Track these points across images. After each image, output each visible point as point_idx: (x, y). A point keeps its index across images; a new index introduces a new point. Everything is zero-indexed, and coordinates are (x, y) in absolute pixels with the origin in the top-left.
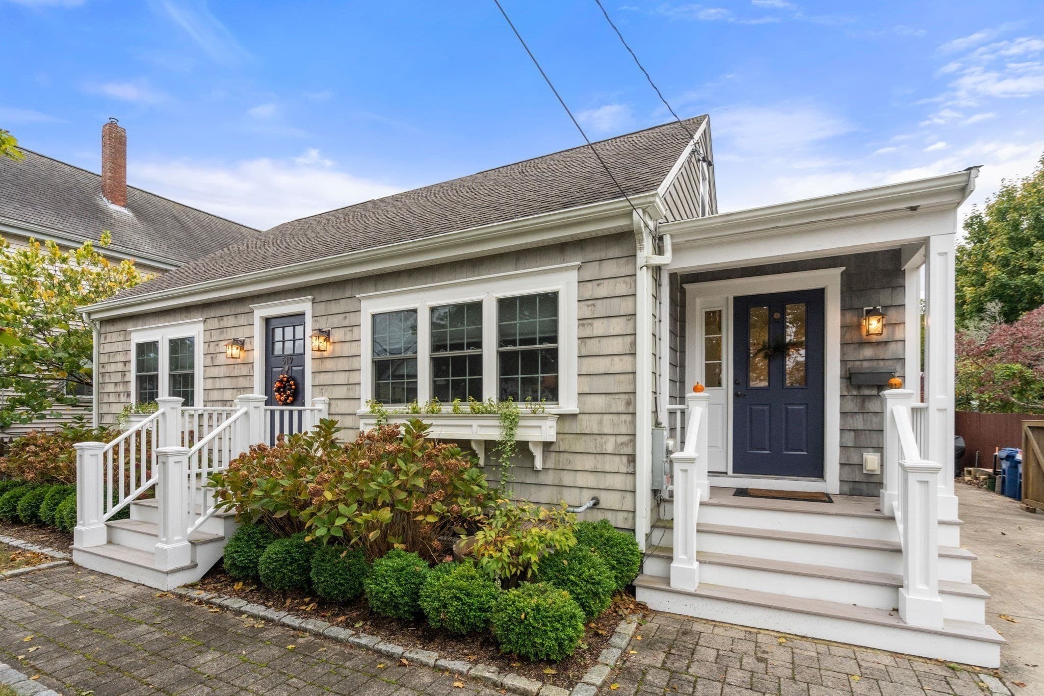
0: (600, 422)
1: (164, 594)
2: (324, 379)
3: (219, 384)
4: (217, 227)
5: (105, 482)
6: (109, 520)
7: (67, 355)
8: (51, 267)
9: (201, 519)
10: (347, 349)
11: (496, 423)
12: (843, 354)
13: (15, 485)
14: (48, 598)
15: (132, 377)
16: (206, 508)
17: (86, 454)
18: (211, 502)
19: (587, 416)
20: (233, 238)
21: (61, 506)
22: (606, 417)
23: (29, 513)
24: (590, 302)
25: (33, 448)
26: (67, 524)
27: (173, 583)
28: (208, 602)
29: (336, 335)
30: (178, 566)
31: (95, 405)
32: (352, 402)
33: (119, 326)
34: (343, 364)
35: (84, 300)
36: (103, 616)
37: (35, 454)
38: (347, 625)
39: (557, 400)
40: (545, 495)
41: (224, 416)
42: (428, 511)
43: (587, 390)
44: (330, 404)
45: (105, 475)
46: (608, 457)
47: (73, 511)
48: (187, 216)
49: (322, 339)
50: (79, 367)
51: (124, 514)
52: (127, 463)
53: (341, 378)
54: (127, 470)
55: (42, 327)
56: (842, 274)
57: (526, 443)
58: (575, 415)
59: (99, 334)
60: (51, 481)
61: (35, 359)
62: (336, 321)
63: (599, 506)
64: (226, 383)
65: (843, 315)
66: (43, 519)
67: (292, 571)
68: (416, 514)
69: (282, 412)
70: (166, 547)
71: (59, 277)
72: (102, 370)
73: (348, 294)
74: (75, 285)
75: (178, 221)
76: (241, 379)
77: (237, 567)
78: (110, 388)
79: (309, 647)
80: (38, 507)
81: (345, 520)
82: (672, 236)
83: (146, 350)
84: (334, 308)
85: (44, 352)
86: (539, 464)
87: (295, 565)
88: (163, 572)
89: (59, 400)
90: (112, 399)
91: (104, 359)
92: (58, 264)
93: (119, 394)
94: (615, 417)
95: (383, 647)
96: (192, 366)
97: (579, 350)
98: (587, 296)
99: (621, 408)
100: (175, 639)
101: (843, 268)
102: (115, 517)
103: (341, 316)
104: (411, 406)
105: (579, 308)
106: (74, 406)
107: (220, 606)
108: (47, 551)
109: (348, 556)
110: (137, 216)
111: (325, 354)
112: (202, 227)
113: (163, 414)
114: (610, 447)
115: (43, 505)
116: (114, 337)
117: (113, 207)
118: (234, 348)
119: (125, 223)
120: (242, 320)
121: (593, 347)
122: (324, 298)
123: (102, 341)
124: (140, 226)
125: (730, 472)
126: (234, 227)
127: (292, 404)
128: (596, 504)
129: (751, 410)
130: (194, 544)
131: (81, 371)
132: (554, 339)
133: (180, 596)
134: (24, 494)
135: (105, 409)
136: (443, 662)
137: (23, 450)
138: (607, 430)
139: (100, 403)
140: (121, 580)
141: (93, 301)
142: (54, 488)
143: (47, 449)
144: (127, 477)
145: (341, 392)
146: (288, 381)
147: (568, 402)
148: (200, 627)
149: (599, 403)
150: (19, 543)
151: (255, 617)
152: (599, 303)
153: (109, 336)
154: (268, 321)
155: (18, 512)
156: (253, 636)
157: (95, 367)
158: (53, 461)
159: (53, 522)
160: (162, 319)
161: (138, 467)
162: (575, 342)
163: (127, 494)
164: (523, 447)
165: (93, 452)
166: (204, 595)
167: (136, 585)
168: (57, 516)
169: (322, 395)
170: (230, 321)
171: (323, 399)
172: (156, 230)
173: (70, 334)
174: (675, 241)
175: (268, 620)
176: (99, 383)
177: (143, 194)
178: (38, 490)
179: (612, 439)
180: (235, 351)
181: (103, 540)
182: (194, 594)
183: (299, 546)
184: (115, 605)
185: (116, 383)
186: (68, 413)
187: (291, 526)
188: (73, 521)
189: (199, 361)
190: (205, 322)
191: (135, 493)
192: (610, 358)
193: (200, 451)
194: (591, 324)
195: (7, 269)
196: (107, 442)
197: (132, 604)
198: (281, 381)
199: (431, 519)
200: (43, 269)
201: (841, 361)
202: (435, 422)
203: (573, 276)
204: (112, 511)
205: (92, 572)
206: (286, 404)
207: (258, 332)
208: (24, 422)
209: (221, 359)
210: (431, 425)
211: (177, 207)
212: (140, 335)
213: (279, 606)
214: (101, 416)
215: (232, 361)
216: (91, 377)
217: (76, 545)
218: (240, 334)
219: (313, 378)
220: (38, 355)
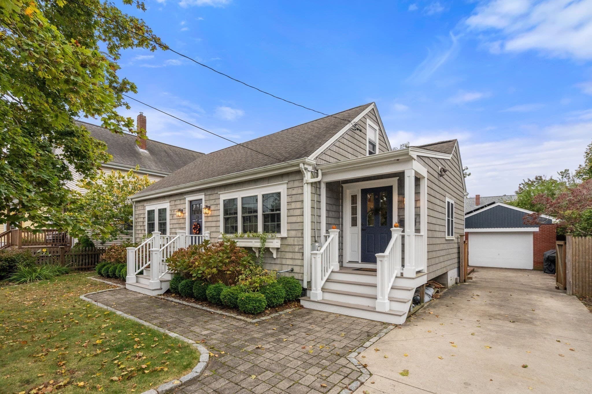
0: (294, 240)
1: (151, 297)
2: (208, 224)
3: (175, 226)
4: (183, 154)
5: (136, 262)
6: (137, 275)
7: (124, 215)
8: (119, 180)
9: (164, 273)
10: (215, 213)
11: (259, 241)
12: (398, 213)
13: (108, 264)
14: (119, 296)
15: (146, 223)
16: (165, 270)
17: (130, 251)
18: (167, 268)
19: (290, 238)
20: (190, 158)
21: (122, 270)
22: (296, 239)
23: (112, 273)
24: (290, 196)
25: (113, 250)
26: (124, 276)
27: (155, 294)
28: (164, 299)
29: (212, 208)
30: (156, 288)
31: (133, 234)
32: (217, 233)
33: (142, 204)
34: (214, 219)
35: (130, 193)
36: (134, 300)
37: (114, 252)
38: (201, 305)
39: (280, 232)
40: (277, 268)
41: (172, 238)
42: (228, 270)
43: (289, 229)
44: (210, 234)
45: (136, 260)
46: (296, 254)
47: (126, 272)
48: (171, 150)
49: (207, 209)
50: (128, 219)
51: (141, 273)
52: (143, 256)
53: (214, 224)
54: (142, 258)
55: (115, 204)
56: (398, 180)
57: (269, 248)
58: (286, 238)
59: (135, 207)
60: (119, 262)
61: (114, 217)
62: (212, 202)
63: (293, 272)
64: (177, 226)
65: (398, 197)
66: (117, 275)
67: (188, 289)
68: (224, 271)
69: (195, 237)
70: (153, 281)
71: (122, 184)
72: (136, 221)
73: (216, 192)
74: (127, 186)
75: (167, 153)
76: (182, 224)
77: (173, 289)
78: (139, 228)
79: (188, 309)
80: (115, 272)
81: (201, 272)
82: (321, 170)
83: (151, 213)
84: (212, 197)
85: (117, 214)
86: (275, 256)
87: (189, 288)
88: (151, 290)
89: (122, 232)
90: (140, 232)
91: (137, 216)
92: (121, 179)
93: (141, 230)
94: (298, 238)
95: (208, 310)
96: (166, 220)
97: (287, 214)
98: (290, 194)
99: (300, 236)
100: (152, 306)
101: (398, 178)
102: (138, 274)
103: (214, 200)
104: (235, 234)
105: (287, 198)
106: (127, 235)
107: (167, 300)
108: (118, 285)
109: (204, 285)
110: (150, 153)
111: (209, 215)
112: (176, 154)
113: (154, 237)
114: (297, 250)
115: (117, 270)
116: (140, 208)
117: (141, 150)
118: (179, 212)
119: (146, 157)
120: (182, 202)
121: (292, 212)
122: (208, 193)
123: (136, 209)
124: (151, 157)
125: (360, 261)
126: (190, 153)
127: (199, 234)
128: (292, 270)
129: (368, 236)
130: (161, 281)
131: (129, 221)
132: (279, 210)
133: (156, 297)
134: (111, 267)
135: (137, 236)
136: (223, 313)
137: (110, 251)
138: (296, 243)
139: (135, 234)
140: (140, 293)
141: (133, 193)
142: (120, 264)
143: (118, 251)
144: (142, 260)
145: (214, 229)
146: (197, 225)
147: (284, 233)
148: (160, 304)
149: (293, 233)
150: (110, 283)
151: (176, 303)
152: (293, 196)
153: (138, 207)
154: (191, 202)
155: (109, 273)
156: (174, 306)
157: (133, 220)
158: (120, 255)
159: (120, 276)
160: (156, 201)
161: (146, 257)
162: (286, 211)
163: (142, 266)
164: (268, 249)
165: (132, 251)
166: (163, 297)
167: (144, 294)
168: (121, 274)
169: (208, 230)
170: (178, 202)
171: (208, 232)
172: (158, 159)
173: (125, 206)
174: (323, 171)
175: (179, 303)
176: (135, 226)
177: (153, 142)
178: (115, 265)
179: (297, 246)
180: (179, 214)
181: (135, 281)
182: (160, 297)
183: (190, 281)
184: (138, 299)
185: (141, 226)
186: (125, 237)
187: (188, 275)
188: (126, 274)
189: (168, 217)
190: (170, 202)
191: (145, 266)
192: (296, 217)
193: (163, 250)
194: (291, 204)
195: (104, 182)
196: (136, 247)
197: (142, 298)
198: (195, 225)
199: (228, 272)
200: (116, 181)
201: (398, 216)
202: (239, 240)
203: (285, 186)
204: (138, 271)
205: (131, 291)
206: (196, 234)
207: (187, 206)
208: (110, 241)
209: (175, 217)
210: (237, 242)
211: (167, 146)
212: (149, 207)
213: (184, 300)
214: (136, 239)
215: (178, 218)
216: (132, 223)
217: (127, 282)
218: (181, 207)
219: (205, 224)
220: (115, 215)
